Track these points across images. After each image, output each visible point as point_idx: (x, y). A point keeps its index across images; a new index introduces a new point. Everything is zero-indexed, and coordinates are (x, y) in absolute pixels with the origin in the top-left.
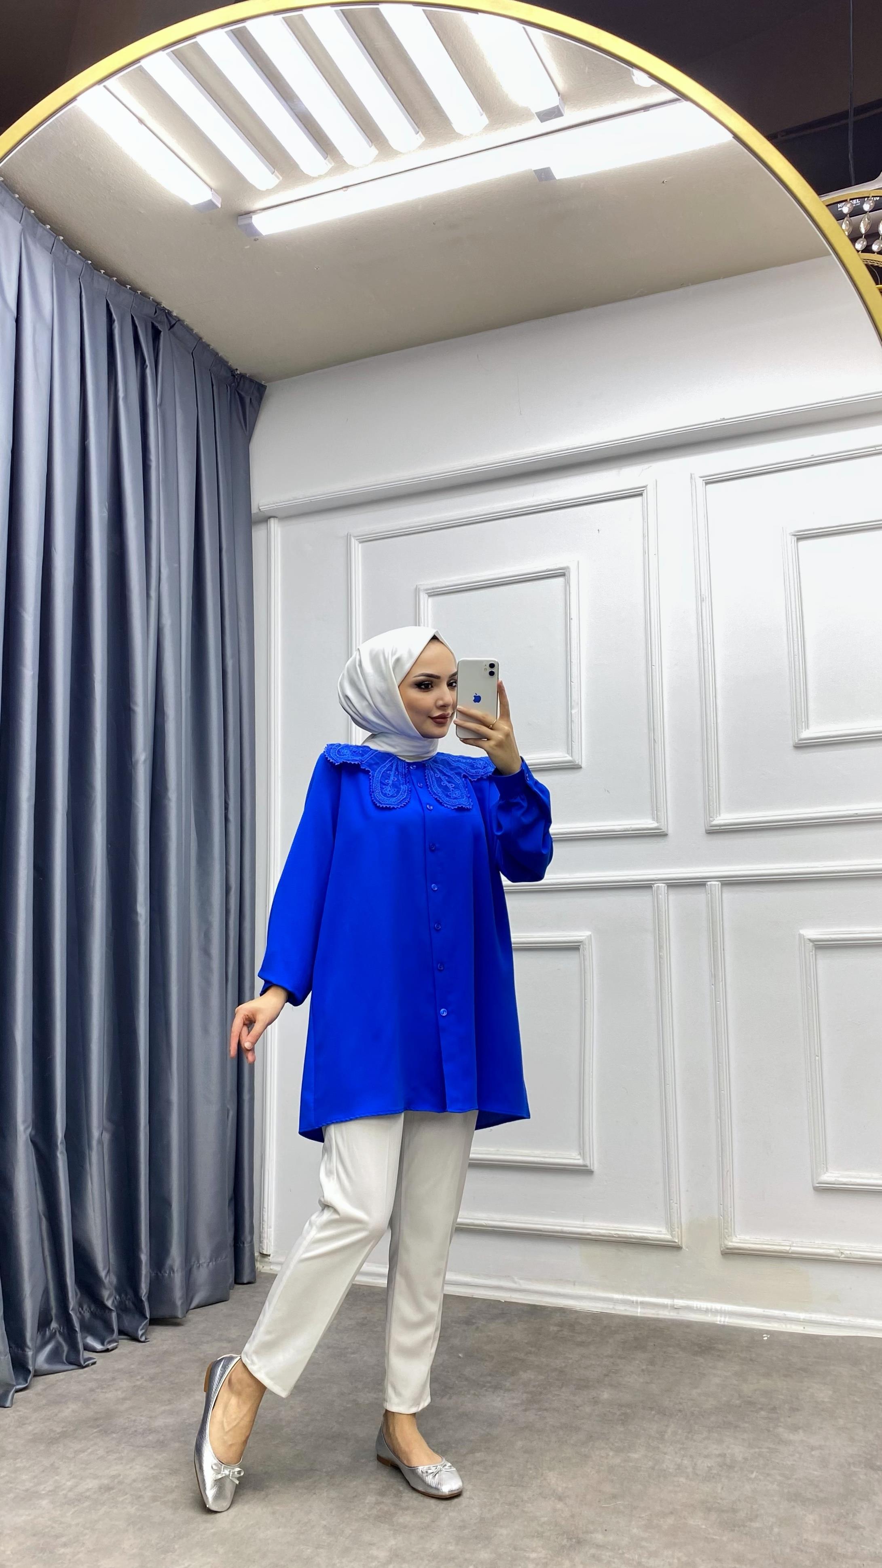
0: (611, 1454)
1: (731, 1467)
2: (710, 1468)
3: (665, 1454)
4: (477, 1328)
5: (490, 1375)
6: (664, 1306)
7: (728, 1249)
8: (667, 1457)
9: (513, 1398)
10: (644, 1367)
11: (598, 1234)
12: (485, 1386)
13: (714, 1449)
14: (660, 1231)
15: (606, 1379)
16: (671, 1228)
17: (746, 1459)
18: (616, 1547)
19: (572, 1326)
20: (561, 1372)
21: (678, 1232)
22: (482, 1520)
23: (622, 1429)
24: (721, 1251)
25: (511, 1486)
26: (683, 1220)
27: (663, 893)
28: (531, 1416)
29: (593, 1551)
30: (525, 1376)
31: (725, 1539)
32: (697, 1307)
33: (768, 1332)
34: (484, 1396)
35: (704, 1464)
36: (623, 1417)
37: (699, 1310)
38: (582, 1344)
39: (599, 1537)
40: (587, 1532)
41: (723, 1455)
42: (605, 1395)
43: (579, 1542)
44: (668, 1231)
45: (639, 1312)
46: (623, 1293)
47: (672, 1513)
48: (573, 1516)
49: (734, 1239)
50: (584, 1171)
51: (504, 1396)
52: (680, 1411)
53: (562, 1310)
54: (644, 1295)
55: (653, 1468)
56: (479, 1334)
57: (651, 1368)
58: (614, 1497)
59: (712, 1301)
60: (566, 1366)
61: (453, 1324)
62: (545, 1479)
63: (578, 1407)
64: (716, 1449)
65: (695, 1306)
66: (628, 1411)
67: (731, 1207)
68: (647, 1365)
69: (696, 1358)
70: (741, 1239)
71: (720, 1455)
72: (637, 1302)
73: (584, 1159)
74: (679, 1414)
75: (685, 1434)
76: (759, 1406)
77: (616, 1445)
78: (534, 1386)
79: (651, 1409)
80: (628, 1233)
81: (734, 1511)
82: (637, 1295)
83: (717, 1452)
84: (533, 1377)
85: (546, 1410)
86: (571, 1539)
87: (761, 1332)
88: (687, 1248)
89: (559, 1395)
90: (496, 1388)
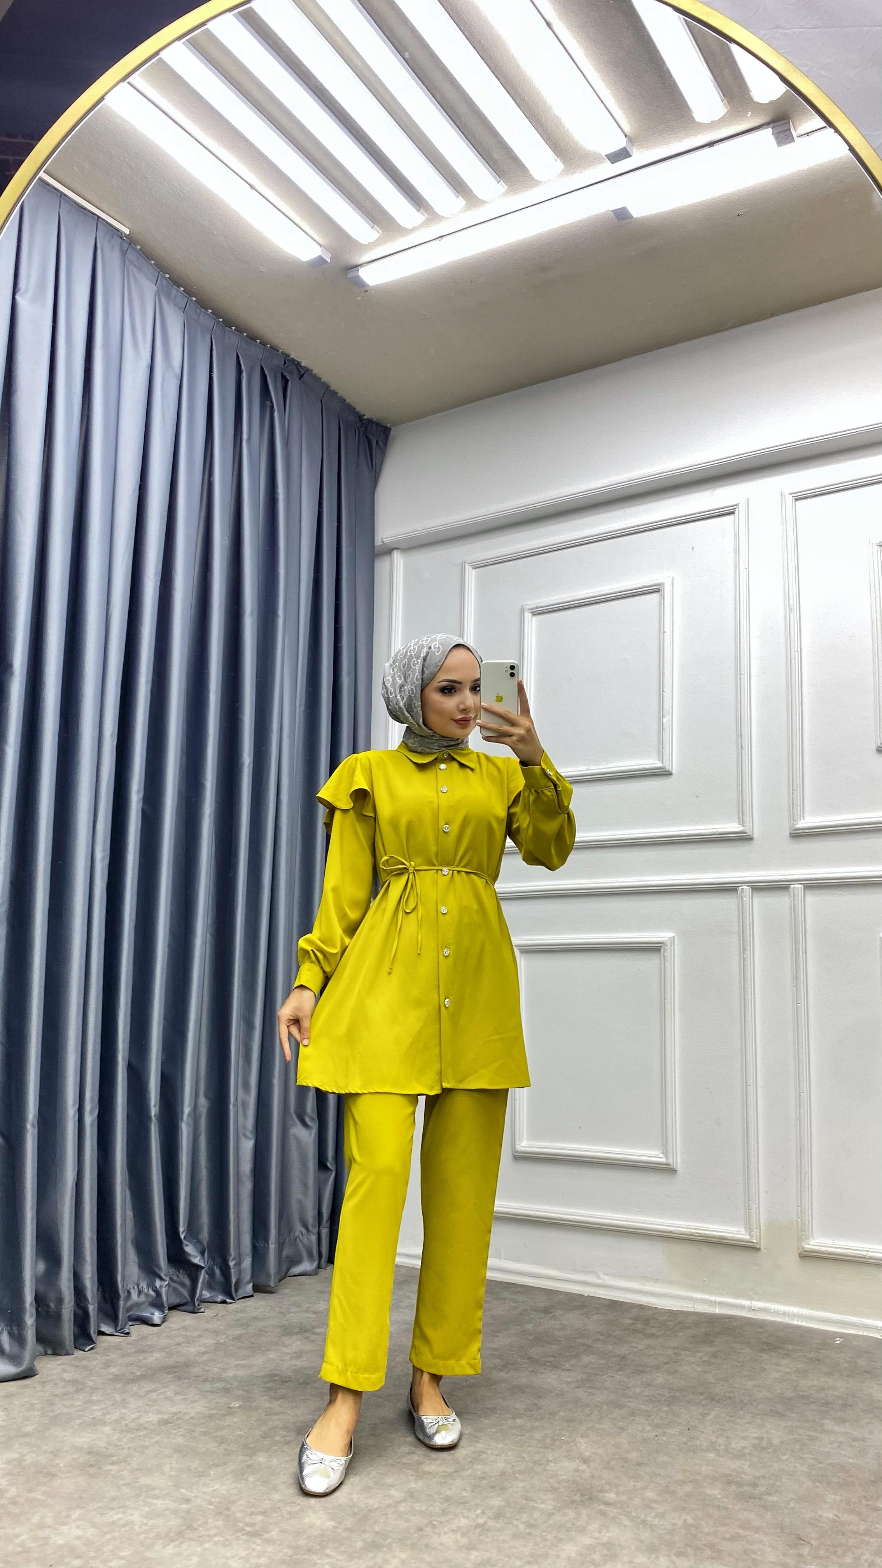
0: (648, 1428)
1: (764, 1449)
2: (743, 1448)
3: (702, 1432)
4: (554, 1316)
5: (553, 1356)
6: (742, 1307)
7: (805, 1251)
8: (703, 1435)
9: (569, 1377)
10: (706, 1359)
11: (679, 1233)
12: (544, 1365)
13: (754, 1432)
14: (740, 1231)
15: (665, 1366)
16: (749, 1230)
17: (782, 1443)
18: (626, 1506)
19: (646, 1321)
20: (623, 1358)
21: (756, 1232)
22: (503, 1474)
23: (665, 1409)
24: (799, 1254)
25: (541, 1447)
26: (762, 1221)
27: (747, 896)
28: (580, 1393)
29: (602, 1507)
30: (586, 1359)
31: (736, 1508)
32: (774, 1310)
33: (842, 1335)
34: (542, 1373)
35: (737, 1444)
36: (671, 1399)
37: (776, 1313)
38: (652, 1336)
39: (611, 1496)
40: (601, 1491)
41: (761, 1439)
42: (660, 1379)
43: (590, 1499)
44: (747, 1231)
45: (717, 1310)
46: (703, 1292)
47: (690, 1482)
48: (592, 1477)
49: (812, 1242)
50: (667, 1170)
51: (560, 1375)
52: (730, 1398)
53: (641, 1307)
54: (722, 1295)
55: (685, 1443)
56: (555, 1322)
57: (713, 1360)
58: (639, 1464)
59: (791, 1305)
60: (629, 1354)
61: (532, 1312)
62: (575, 1445)
63: (629, 1388)
64: (757, 1433)
65: (772, 1308)
66: (678, 1394)
67: (808, 1210)
68: (710, 1357)
69: (762, 1355)
70: (818, 1242)
71: (757, 1438)
72: (715, 1302)
73: (667, 1157)
74: (728, 1400)
75: (728, 1418)
76: (812, 1400)
77: (656, 1421)
78: (592, 1368)
79: (702, 1394)
80: (708, 1232)
81: (755, 1486)
82: (716, 1295)
83: (755, 1435)
84: (593, 1361)
85: (597, 1388)
86: (583, 1495)
87: (835, 1335)
88: (765, 1249)
89: (614, 1377)
90: (555, 1367)
